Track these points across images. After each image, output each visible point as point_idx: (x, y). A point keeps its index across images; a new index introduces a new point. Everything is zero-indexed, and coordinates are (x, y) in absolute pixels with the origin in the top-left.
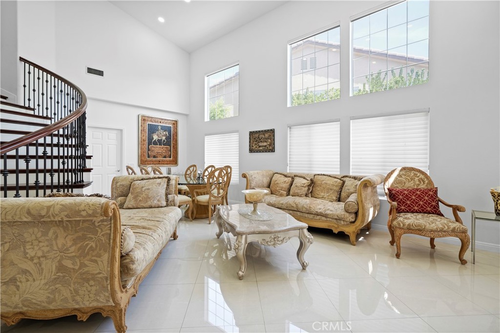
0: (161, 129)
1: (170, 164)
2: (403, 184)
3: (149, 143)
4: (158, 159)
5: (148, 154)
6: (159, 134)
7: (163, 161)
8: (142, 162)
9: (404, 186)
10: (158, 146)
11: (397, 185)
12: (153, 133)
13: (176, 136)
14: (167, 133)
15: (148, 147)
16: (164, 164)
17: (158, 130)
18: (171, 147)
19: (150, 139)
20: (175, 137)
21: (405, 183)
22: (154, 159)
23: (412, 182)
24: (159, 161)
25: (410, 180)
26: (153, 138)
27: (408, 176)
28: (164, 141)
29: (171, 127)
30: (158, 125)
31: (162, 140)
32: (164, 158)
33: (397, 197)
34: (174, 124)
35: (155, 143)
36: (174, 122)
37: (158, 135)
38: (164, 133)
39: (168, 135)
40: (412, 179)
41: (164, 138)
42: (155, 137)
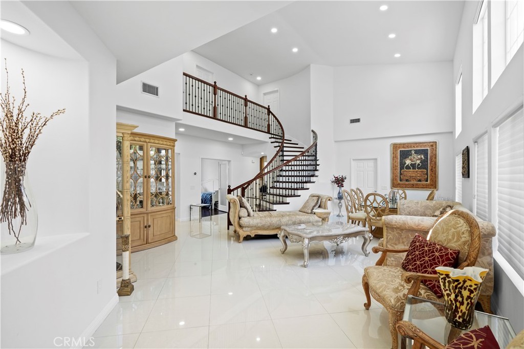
0: (415, 153)
1: (427, 188)
3: (402, 168)
4: (412, 182)
5: (400, 178)
6: (412, 158)
7: (417, 185)
8: (394, 185)
10: (412, 170)
12: (406, 158)
13: (436, 158)
14: (423, 156)
15: (400, 172)
16: (418, 188)
17: (411, 155)
18: (427, 170)
19: (402, 165)
20: (434, 159)
22: (407, 183)
24: (413, 185)
26: (405, 163)
28: (419, 165)
29: (428, 149)
30: (411, 150)
31: (415, 164)
32: (418, 181)
34: (432, 146)
35: (408, 167)
36: (432, 144)
37: (411, 160)
38: (419, 157)
39: (424, 158)
41: (418, 162)
42: (408, 162)
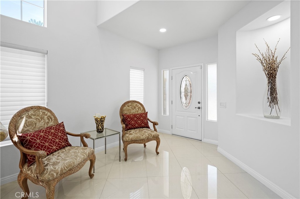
2: (34, 125)
9: (35, 128)
11: (28, 128)
21: (36, 124)
23: (42, 121)
25: (40, 119)
27: (38, 116)
33: (34, 143)
40: (42, 118)
